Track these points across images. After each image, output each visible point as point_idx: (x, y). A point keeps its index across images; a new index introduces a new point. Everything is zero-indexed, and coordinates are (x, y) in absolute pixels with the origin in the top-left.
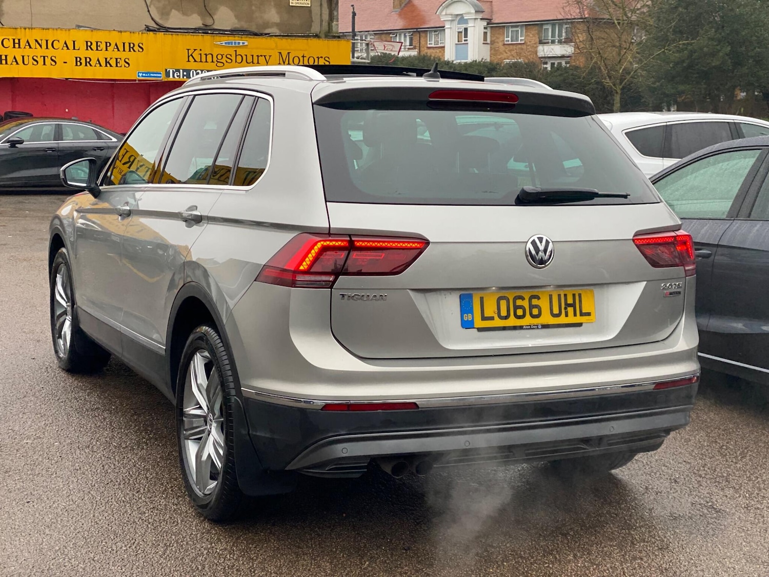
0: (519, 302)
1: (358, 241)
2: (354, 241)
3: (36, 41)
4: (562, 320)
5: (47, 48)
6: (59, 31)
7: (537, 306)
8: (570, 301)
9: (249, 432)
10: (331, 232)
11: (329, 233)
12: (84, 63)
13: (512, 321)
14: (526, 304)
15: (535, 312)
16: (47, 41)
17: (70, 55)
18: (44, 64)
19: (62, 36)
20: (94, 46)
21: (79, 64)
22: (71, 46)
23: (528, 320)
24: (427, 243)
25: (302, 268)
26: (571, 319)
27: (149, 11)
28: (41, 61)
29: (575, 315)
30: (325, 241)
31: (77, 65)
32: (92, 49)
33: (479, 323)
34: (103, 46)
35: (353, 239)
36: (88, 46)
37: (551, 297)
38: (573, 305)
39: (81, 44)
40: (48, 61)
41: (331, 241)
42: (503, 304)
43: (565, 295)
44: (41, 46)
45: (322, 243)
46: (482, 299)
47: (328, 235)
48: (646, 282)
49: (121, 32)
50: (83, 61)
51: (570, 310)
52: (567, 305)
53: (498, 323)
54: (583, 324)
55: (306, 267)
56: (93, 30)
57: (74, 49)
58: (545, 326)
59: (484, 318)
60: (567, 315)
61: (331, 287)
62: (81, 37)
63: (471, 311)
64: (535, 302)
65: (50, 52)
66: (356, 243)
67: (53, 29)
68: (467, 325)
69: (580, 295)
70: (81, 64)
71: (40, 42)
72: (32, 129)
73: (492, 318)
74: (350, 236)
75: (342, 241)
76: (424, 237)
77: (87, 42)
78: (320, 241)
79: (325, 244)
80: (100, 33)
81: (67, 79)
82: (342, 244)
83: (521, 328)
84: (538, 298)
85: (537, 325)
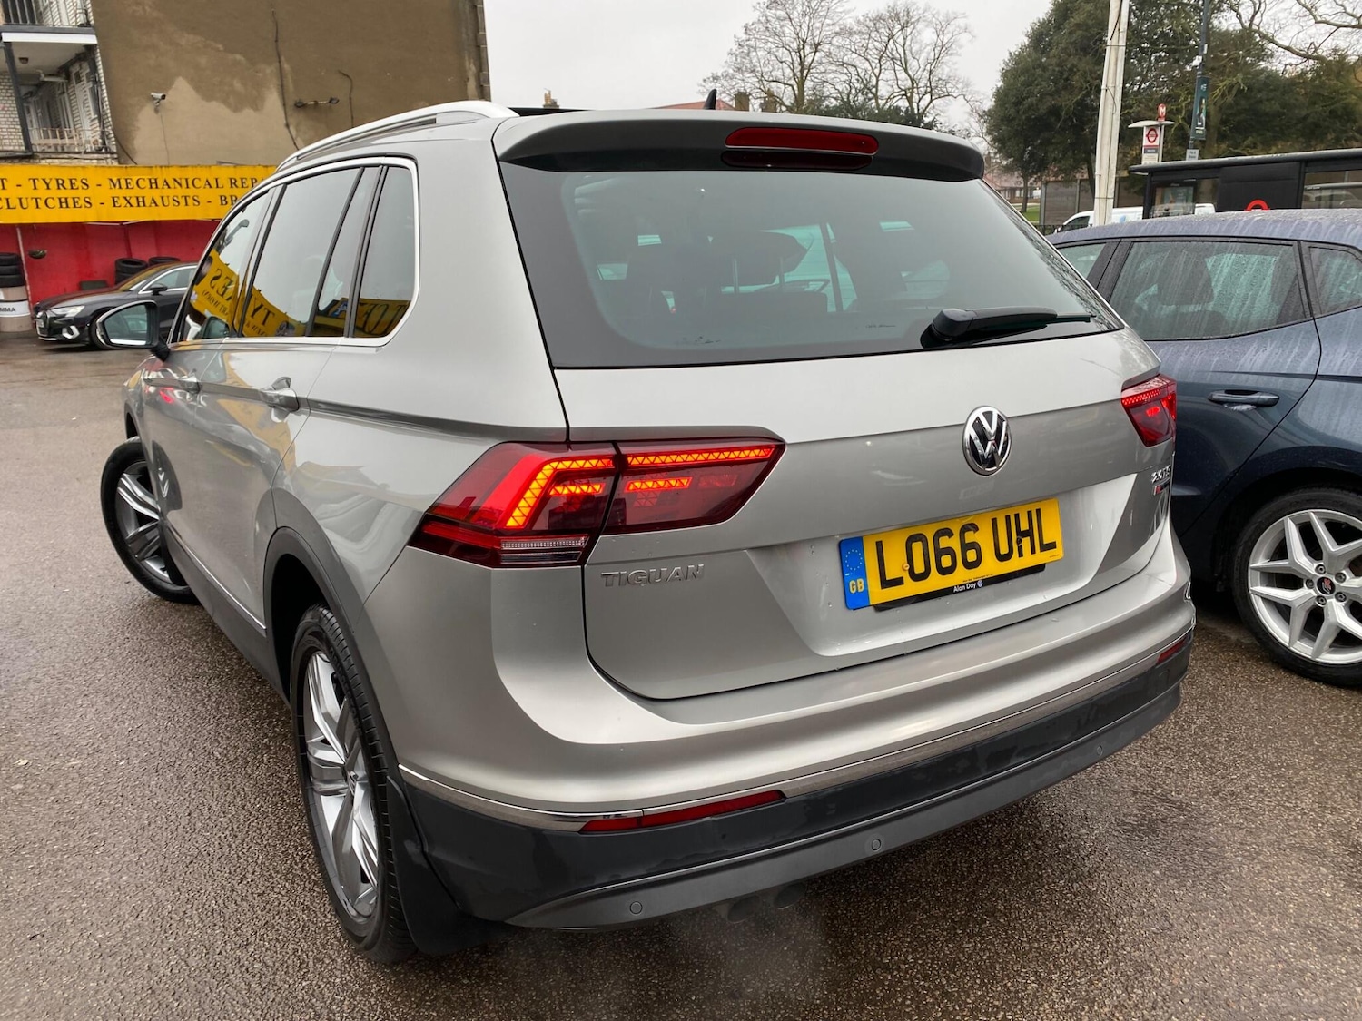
0: (945, 542)
1: (634, 456)
2: (626, 456)
3: (175, 180)
4: (1015, 564)
5: (188, 187)
6: (199, 168)
7: (974, 545)
8: (1024, 526)
9: (423, 848)
10: (572, 439)
11: (567, 440)
12: (230, 202)
13: (936, 582)
14: (954, 543)
15: (972, 556)
16: (187, 180)
17: (214, 194)
18: (187, 205)
19: (204, 174)
20: (239, 183)
21: (224, 203)
22: (213, 183)
23: (961, 576)
24: (779, 447)
25: (511, 523)
26: (1029, 560)
27: (295, 144)
28: (182, 201)
29: (1033, 551)
30: (560, 460)
31: (222, 204)
32: (237, 186)
33: (878, 595)
34: (249, 183)
35: (624, 450)
36: (233, 183)
37: (994, 521)
38: (1029, 533)
39: (224, 181)
40: (190, 201)
41: (574, 459)
42: (917, 548)
43: (1017, 516)
44: (180, 185)
45: (554, 464)
46: (879, 545)
47: (565, 446)
48: (1135, 475)
49: (266, 167)
50: (229, 200)
51: (1026, 542)
52: (1021, 534)
53: (911, 588)
54: (1046, 566)
55: (521, 521)
56: (236, 166)
57: (217, 187)
58: (989, 582)
59: (886, 583)
60: (1021, 555)
61: (582, 562)
62: (225, 174)
63: (862, 573)
64: (970, 537)
65: (191, 192)
66: (630, 459)
67: (193, 167)
68: (855, 601)
69: (1038, 511)
70: (227, 203)
71: (179, 181)
72: (177, 274)
73: (899, 582)
74: (615, 443)
75: (599, 458)
76: (775, 434)
77: (231, 179)
78: (549, 462)
79: (561, 466)
80: (245, 169)
81: (213, 220)
82: (600, 465)
83: (948, 592)
84: (975, 528)
85: (976, 582)
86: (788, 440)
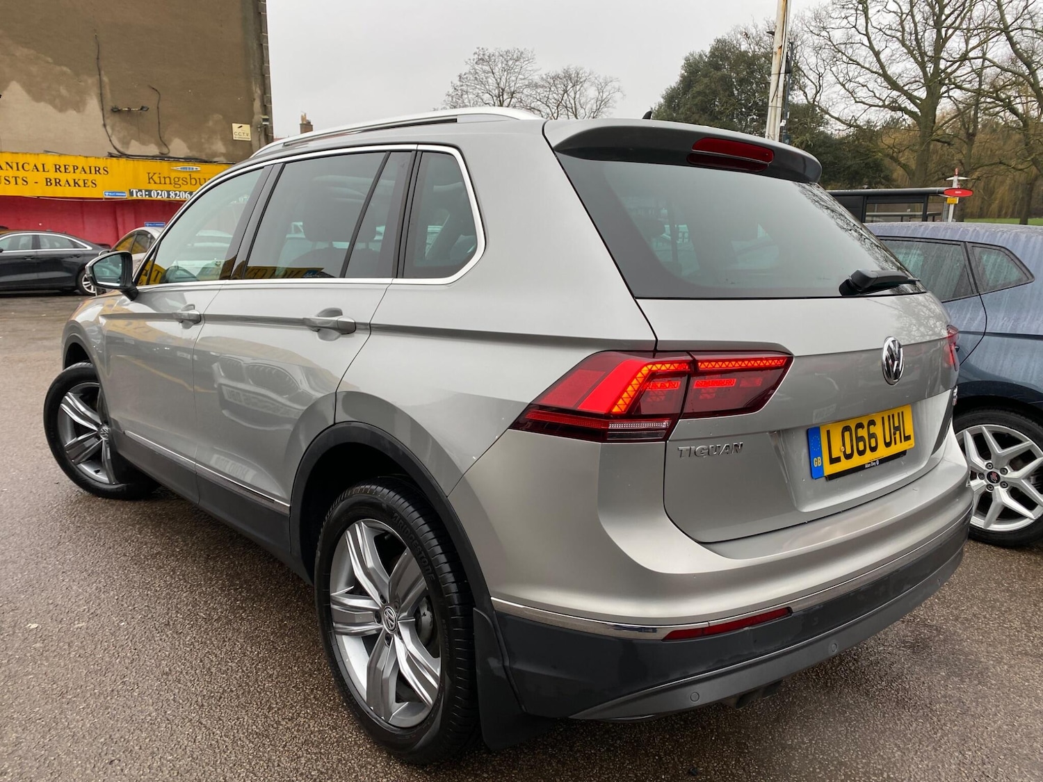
0: (860, 433)
1: (704, 362)
2: (698, 361)
3: (7, 163)
4: (893, 449)
5: (18, 170)
6: (28, 156)
7: (874, 435)
8: (896, 423)
10: (658, 348)
11: (655, 349)
12: (54, 183)
13: (857, 461)
14: (864, 433)
15: (873, 443)
16: (17, 163)
17: (41, 176)
18: (16, 184)
19: (32, 160)
20: (62, 169)
21: (49, 184)
22: (40, 168)
23: (869, 457)
24: (789, 358)
25: (616, 409)
26: (899, 447)
27: (110, 140)
28: (13, 181)
29: (901, 442)
30: (654, 364)
31: (47, 185)
32: (60, 171)
33: (829, 469)
34: (71, 169)
35: (697, 357)
36: (57, 169)
37: (883, 418)
38: (899, 428)
39: (50, 167)
40: (19, 181)
41: (663, 363)
43: (893, 416)
44: (12, 168)
45: (650, 367)
46: (828, 432)
47: (655, 354)
48: (950, 390)
49: (87, 157)
50: (53, 182)
51: (897, 434)
52: (895, 429)
53: (844, 465)
54: (907, 451)
55: (623, 408)
56: (60, 155)
57: (44, 171)
58: (882, 461)
59: (834, 461)
60: (895, 444)
61: (666, 438)
62: (50, 161)
63: (820, 454)
64: (872, 429)
65: (21, 174)
66: (699, 364)
67: (23, 153)
68: (816, 473)
69: (902, 413)
70: (51, 184)
71: (10, 164)
72: (10, 239)
73: (839, 459)
74: (688, 352)
75: (672, 363)
76: (786, 349)
77: (56, 165)
78: (646, 365)
79: (654, 368)
80: (68, 158)
81: (38, 197)
82: (672, 368)
83: (862, 468)
84: (874, 423)
85: (875, 461)
86: (795, 354)
